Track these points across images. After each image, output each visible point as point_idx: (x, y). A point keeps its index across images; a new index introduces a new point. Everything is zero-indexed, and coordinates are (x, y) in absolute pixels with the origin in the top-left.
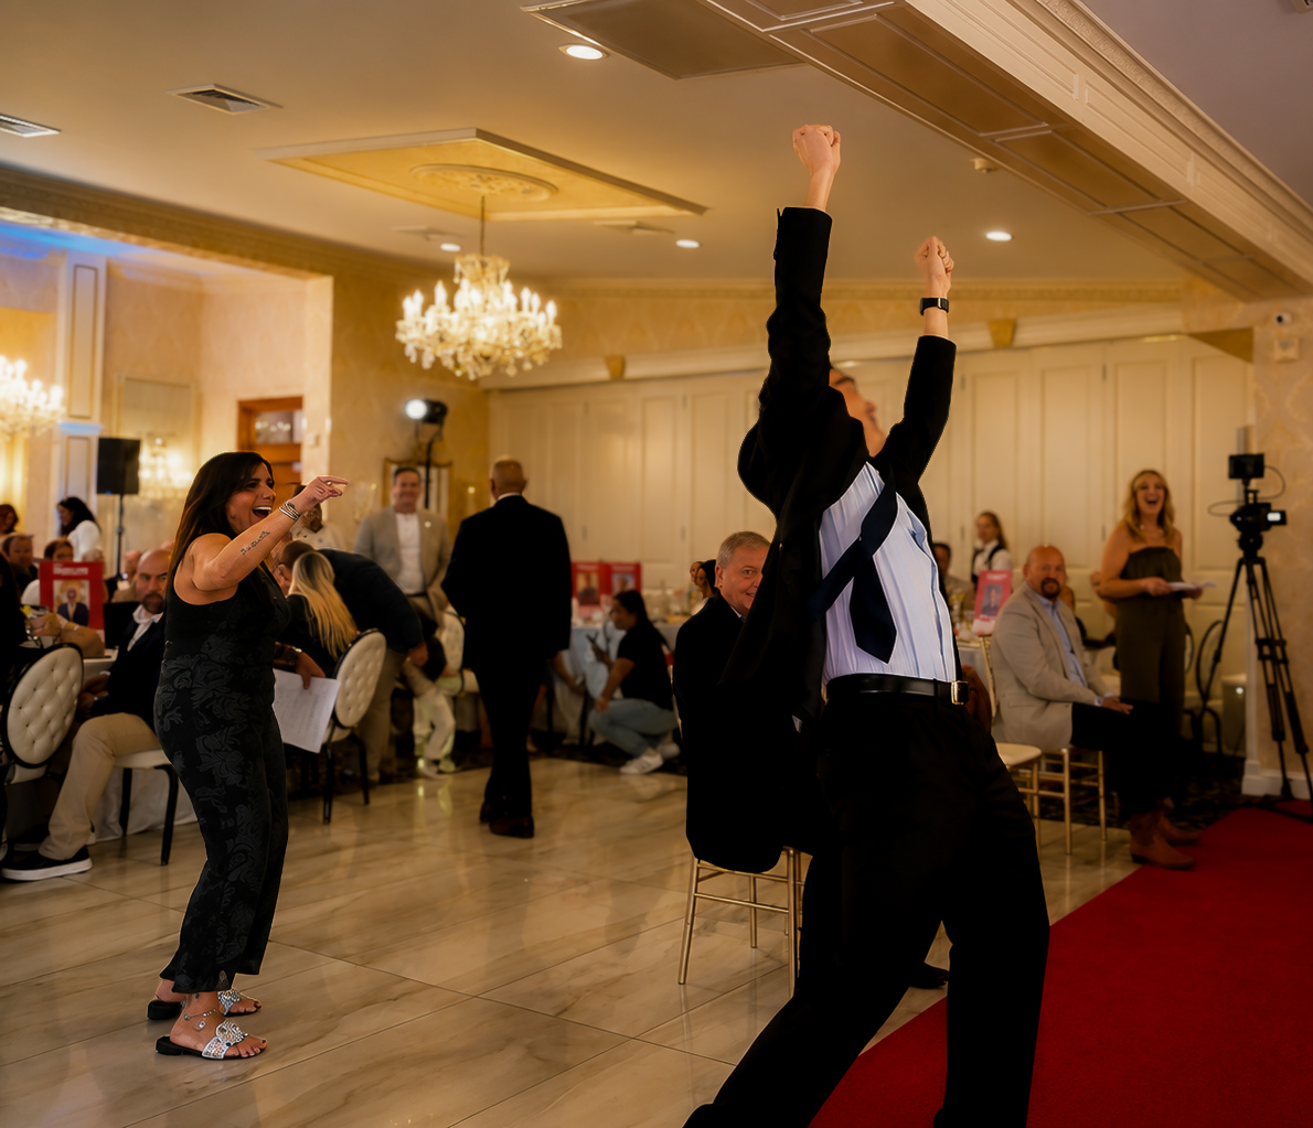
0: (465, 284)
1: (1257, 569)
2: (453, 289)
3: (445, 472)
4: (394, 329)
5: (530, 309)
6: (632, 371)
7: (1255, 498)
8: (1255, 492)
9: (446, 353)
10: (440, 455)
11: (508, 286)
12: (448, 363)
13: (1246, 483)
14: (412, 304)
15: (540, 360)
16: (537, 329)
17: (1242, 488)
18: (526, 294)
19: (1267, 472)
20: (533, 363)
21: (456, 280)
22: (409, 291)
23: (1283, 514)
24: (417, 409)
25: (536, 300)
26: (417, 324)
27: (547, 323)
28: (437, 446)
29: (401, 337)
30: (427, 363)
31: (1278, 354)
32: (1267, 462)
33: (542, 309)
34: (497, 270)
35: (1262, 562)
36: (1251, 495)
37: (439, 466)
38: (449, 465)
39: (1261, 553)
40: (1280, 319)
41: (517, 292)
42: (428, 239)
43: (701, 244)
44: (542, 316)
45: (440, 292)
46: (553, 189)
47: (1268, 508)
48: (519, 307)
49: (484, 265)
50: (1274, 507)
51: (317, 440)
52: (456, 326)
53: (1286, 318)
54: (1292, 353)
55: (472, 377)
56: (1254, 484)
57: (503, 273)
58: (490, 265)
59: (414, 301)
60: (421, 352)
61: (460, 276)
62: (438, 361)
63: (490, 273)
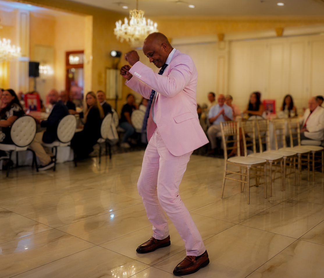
0: (133, 18)
2: (129, 20)
4: (114, 31)
5: (150, 25)
9: (127, 38)
11: (144, 19)
12: (127, 40)
14: (118, 24)
16: (151, 30)
18: (149, 21)
21: (130, 18)
22: (117, 20)
24: (114, 54)
25: (152, 23)
26: (120, 29)
27: (154, 29)
29: (115, 34)
30: (122, 40)
33: (153, 25)
34: (141, 14)
41: (147, 20)
42: (119, 5)
43: (195, 7)
44: (153, 27)
45: (126, 20)
48: (147, 24)
49: (137, 12)
51: (88, 62)
52: (130, 30)
57: (142, 15)
58: (139, 13)
59: (119, 23)
60: (120, 38)
61: (131, 16)
62: (125, 40)
63: (139, 15)
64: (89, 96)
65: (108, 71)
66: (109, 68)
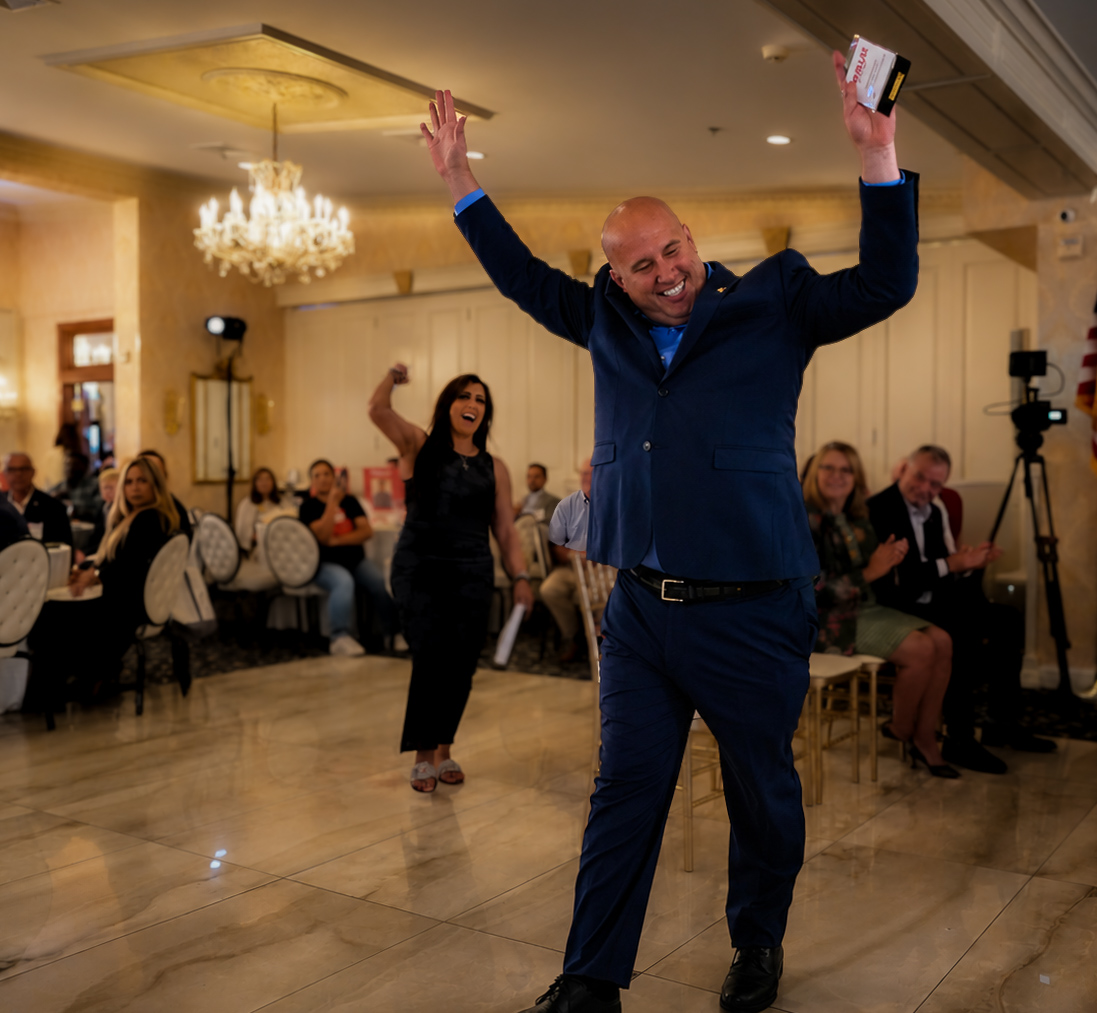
0: (259, 191)
1: (1035, 468)
2: (247, 197)
3: (246, 388)
4: (193, 238)
5: (323, 216)
6: (419, 285)
7: (1036, 396)
8: (1036, 391)
9: (241, 260)
10: (241, 370)
11: (300, 193)
12: (245, 270)
13: (1027, 380)
14: (207, 212)
15: (333, 265)
16: (330, 234)
17: (1023, 385)
18: (318, 200)
19: (1049, 370)
20: (327, 270)
21: (250, 188)
22: (204, 198)
23: (1064, 413)
24: (217, 326)
25: (328, 206)
26: (214, 231)
27: (339, 228)
28: (238, 363)
29: (200, 245)
30: (224, 271)
31: (1062, 251)
32: (1050, 358)
33: (334, 215)
34: (291, 176)
35: (1041, 460)
36: (1032, 395)
37: (241, 381)
38: (249, 380)
39: (1041, 452)
40: (1064, 216)
41: (310, 200)
42: (224, 157)
43: (486, 155)
44: (335, 224)
45: (235, 200)
46: (342, 92)
47: (1047, 407)
48: (313, 215)
49: (277, 171)
50: (1053, 406)
51: (129, 356)
53: (1071, 215)
54: (1077, 250)
55: (268, 284)
56: (1035, 382)
57: (296, 181)
58: (284, 173)
59: (208, 207)
60: (217, 261)
61: (254, 184)
62: (234, 269)
63: (284, 180)
64: (135, 473)
65: (200, 386)
66: (205, 378)
